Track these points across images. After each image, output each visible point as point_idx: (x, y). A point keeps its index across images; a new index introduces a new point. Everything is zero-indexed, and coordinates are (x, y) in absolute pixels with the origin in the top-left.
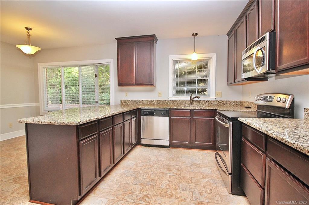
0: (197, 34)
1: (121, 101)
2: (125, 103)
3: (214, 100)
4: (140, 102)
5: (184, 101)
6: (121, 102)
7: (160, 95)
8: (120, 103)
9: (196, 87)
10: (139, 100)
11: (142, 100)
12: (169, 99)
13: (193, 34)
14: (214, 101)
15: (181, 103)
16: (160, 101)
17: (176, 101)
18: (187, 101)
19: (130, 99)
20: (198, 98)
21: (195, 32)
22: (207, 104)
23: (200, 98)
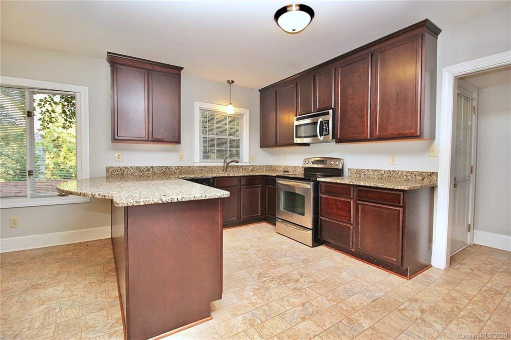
0: (233, 82)
1: (108, 169)
2: (117, 173)
3: (248, 164)
4: (148, 170)
5: (215, 167)
6: (108, 171)
7: (181, 159)
8: (104, 173)
9: (228, 149)
10: (146, 167)
11: (152, 167)
12: (196, 165)
13: (228, 81)
14: (248, 166)
15: (211, 169)
16: (182, 167)
17: (206, 167)
18: (219, 166)
19: (129, 165)
20: (236, 162)
21: (231, 79)
22: (241, 169)
23: (238, 162)
